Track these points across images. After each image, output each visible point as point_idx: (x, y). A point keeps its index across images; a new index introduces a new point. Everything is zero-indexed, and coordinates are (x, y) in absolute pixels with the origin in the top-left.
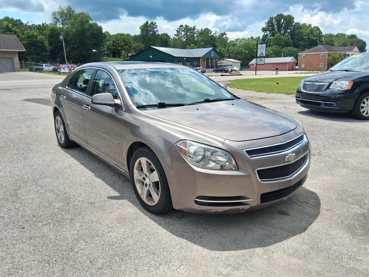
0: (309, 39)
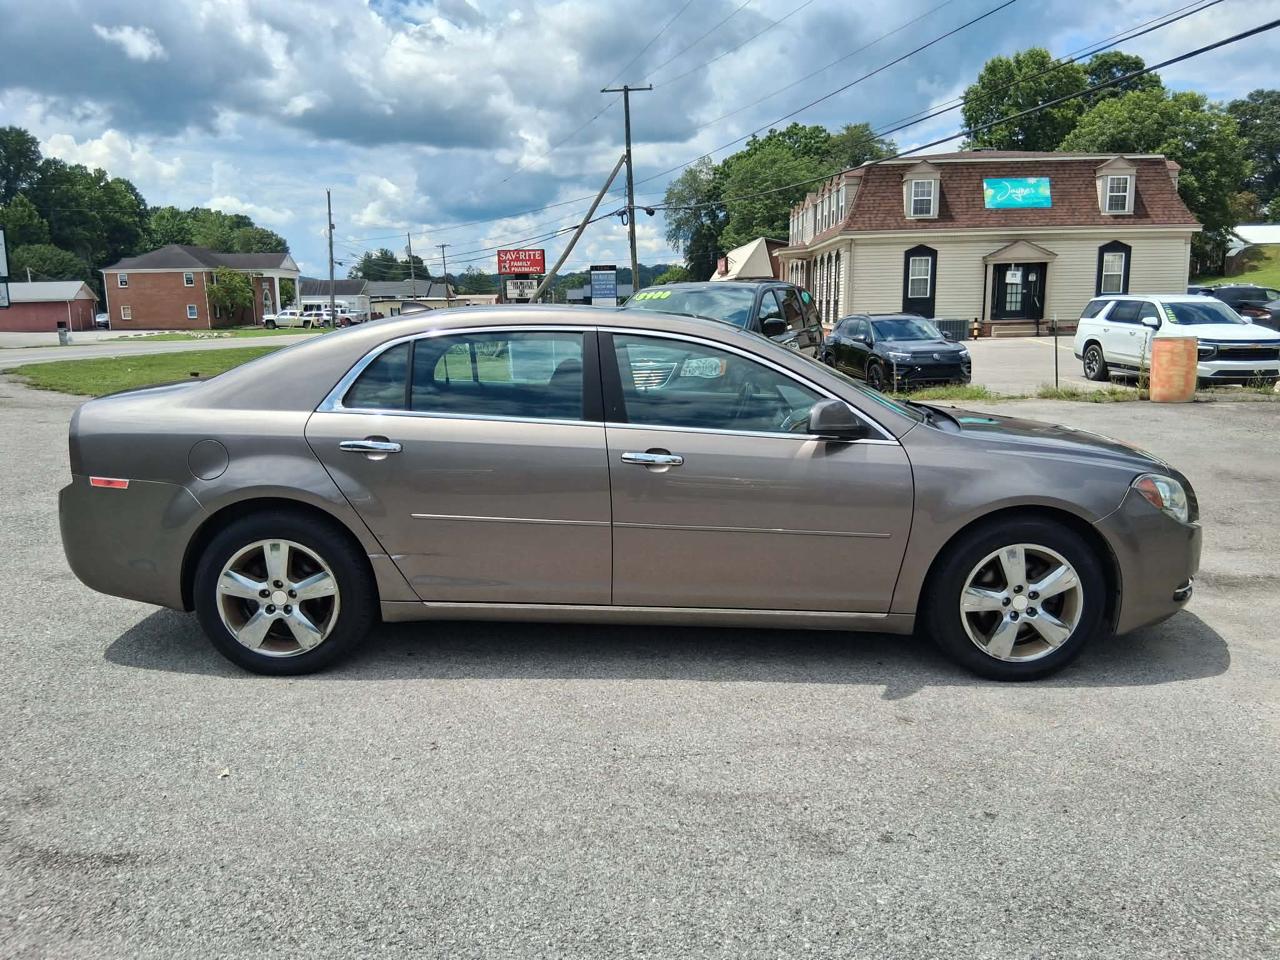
0: (105, 219)
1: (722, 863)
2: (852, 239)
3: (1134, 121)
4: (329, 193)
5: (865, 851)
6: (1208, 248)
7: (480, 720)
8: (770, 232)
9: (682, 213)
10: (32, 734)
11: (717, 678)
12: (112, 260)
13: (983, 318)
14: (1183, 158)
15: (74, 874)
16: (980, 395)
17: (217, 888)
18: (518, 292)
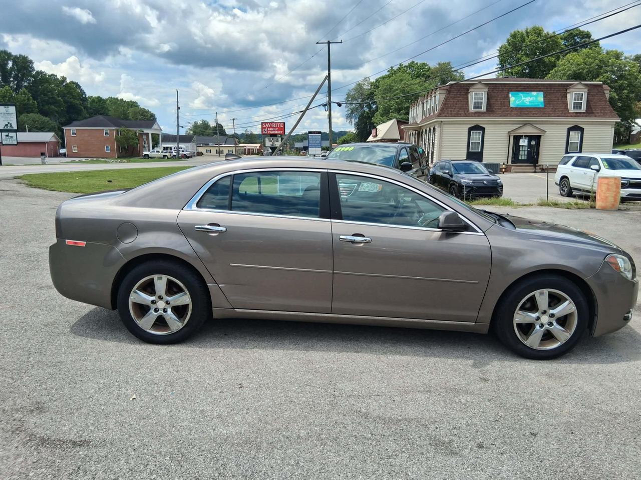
0: (65, 102)
1: (395, 457)
2: (441, 121)
3: (586, 64)
4: (177, 91)
5: (470, 453)
6: (622, 130)
7: (263, 372)
8: (398, 116)
9: (354, 105)
10: (34, 372)
11: (385, 353)
12: (68, 123)
13: (507, 163)
14: (611, 83)
15: (57, 451)
16: (508, 203)
17: (132, 461)
18: (271, 143)
